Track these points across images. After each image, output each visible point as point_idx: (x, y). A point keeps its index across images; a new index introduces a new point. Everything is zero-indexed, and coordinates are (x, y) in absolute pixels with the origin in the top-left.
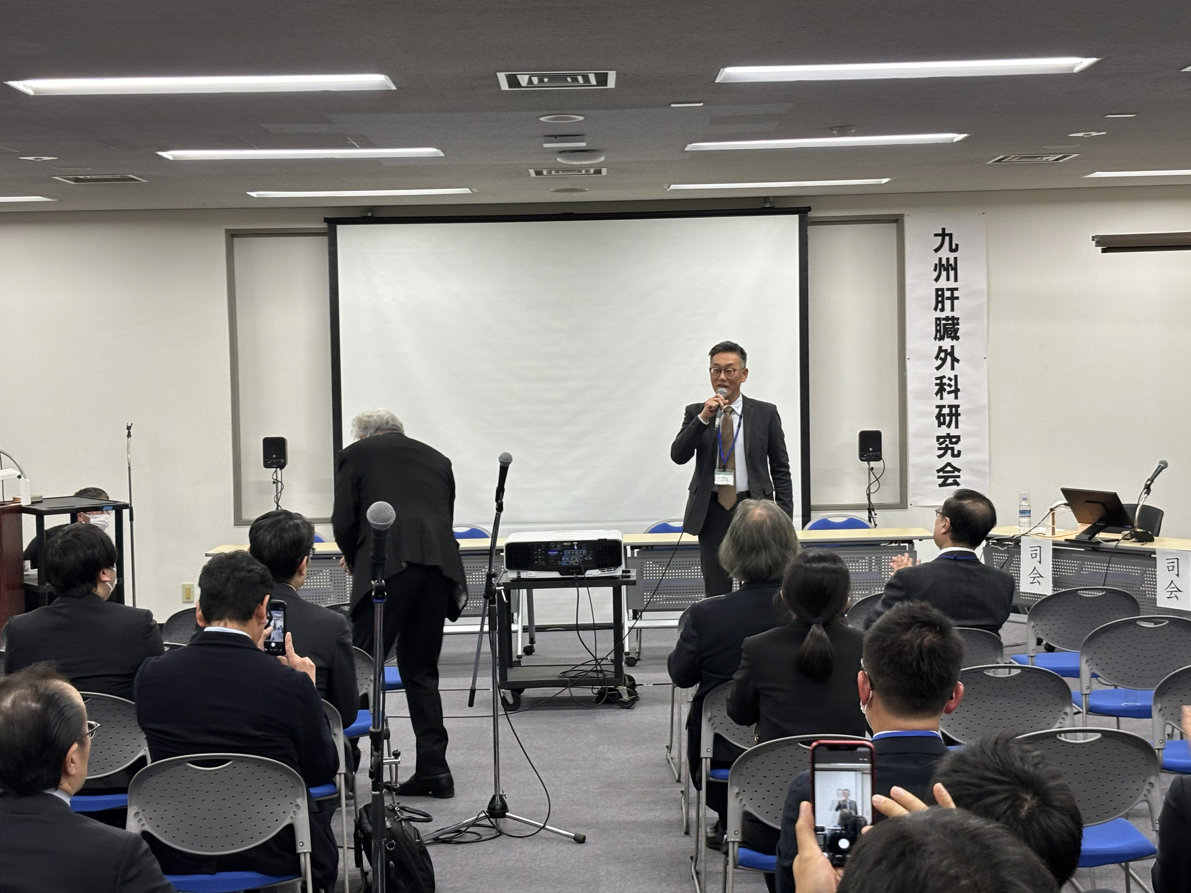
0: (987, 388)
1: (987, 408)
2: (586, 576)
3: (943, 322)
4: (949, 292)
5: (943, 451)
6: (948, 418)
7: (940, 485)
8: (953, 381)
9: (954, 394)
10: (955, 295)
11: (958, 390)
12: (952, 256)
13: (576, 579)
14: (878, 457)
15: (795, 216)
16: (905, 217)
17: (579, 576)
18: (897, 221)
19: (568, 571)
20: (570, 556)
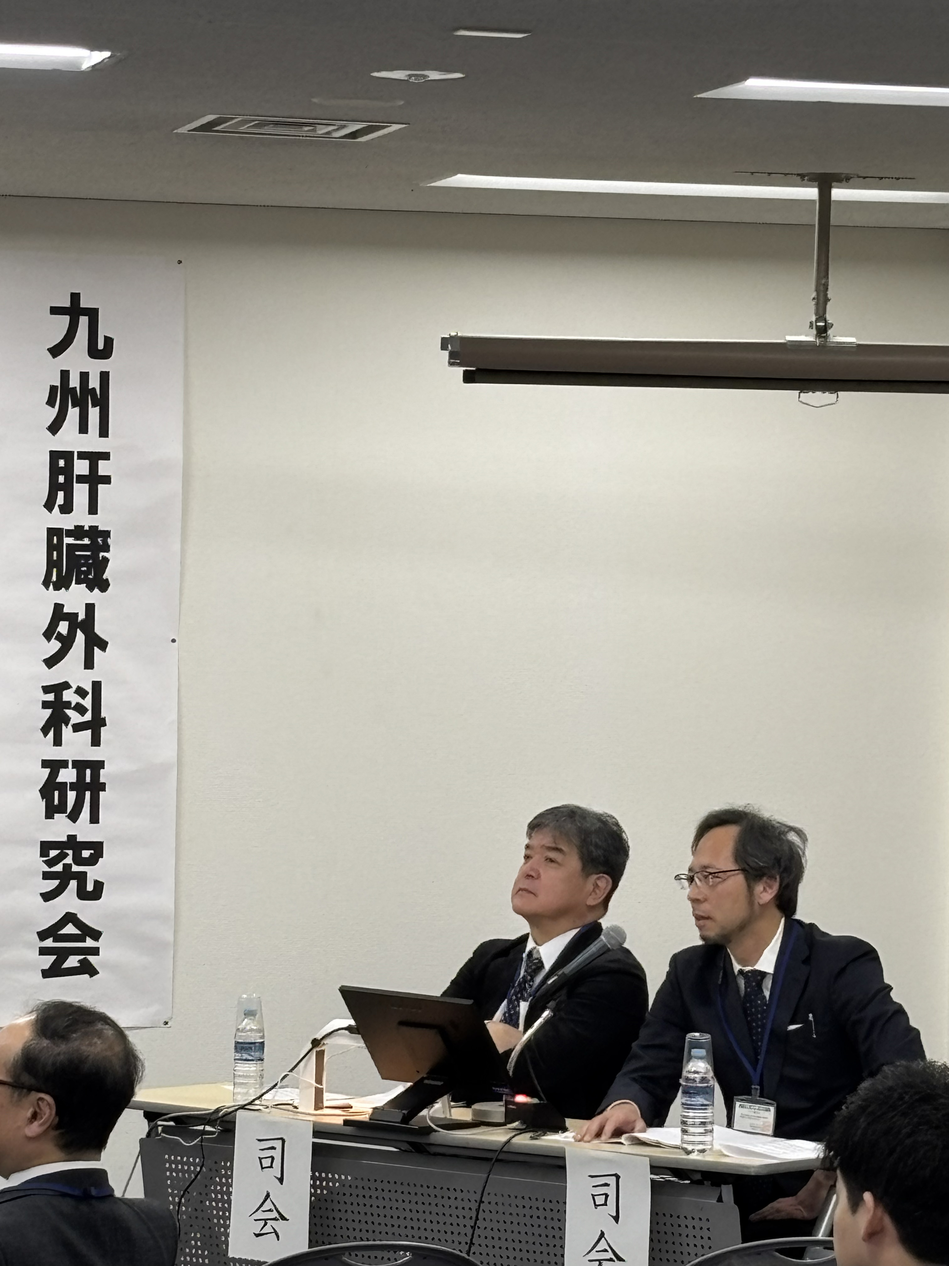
0: (174, 716)
1: (175, 773)
3: (68, 540)
4: (87, 462)
5: (56, 882)
6: (71, 796)
7: (46, 974)
8: (89, 697)
9: (89, 732)
10: (101, 472)
11: (103, 723)
12: (95, 367)
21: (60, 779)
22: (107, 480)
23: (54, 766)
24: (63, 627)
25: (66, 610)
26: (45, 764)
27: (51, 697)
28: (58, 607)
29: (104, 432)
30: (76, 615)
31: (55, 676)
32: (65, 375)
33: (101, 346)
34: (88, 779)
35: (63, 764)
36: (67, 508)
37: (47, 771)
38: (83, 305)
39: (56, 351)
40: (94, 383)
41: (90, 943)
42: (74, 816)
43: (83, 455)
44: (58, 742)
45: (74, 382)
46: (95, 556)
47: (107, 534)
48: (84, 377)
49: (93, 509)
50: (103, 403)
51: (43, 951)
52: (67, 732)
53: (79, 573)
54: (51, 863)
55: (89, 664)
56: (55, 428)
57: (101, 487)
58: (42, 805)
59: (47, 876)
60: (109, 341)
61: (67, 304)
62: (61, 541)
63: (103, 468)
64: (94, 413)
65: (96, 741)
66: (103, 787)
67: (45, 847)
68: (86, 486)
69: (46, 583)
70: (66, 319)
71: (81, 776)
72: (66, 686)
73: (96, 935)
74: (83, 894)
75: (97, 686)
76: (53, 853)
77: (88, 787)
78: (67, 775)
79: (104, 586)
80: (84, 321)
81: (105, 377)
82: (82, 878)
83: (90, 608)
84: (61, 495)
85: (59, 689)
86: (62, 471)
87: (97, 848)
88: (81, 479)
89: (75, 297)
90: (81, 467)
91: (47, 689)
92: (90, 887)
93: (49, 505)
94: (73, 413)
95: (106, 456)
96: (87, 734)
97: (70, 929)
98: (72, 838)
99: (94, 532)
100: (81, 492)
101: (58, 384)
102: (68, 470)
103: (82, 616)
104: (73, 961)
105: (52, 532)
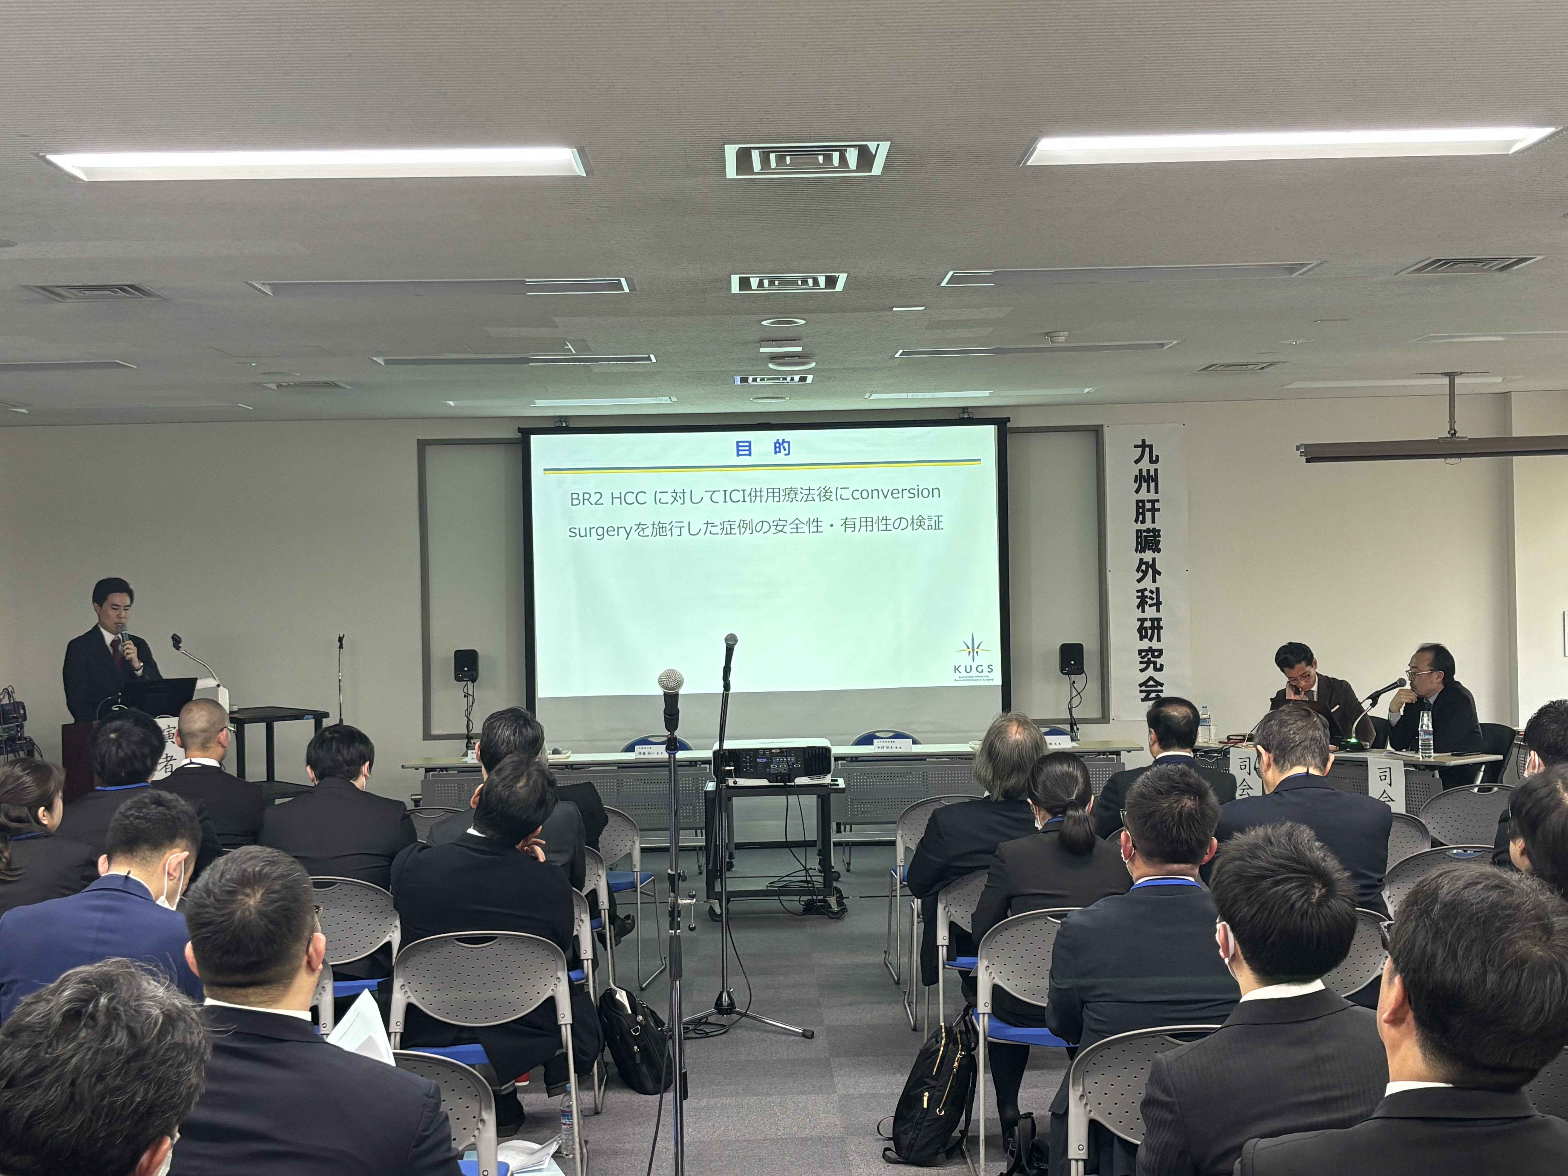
1: (1189, 622)
2: (796, 783)
4: (1150, 504)
5: (1145, 665)
7: (1143, 700)
9: (1155, 607)
10: (1156, 507)
11: (1160, 603)
13: (785, 786)
14: (1080, 670)
15: (993, 427)
16: (1105, 428)
17: (788, 784)
18: (1097, 432)
19: (777, 779)
20: (778, 763)
21: (1144, 625)
22: (1158, 510)
23: (1142, 621)
24: (1144, 567)
25: (1144, 561)
26: (1139, 620)
27: (1140, 594)
28: (1141, 560)
29: (1156, 492)
30: (1148, 562)
31: (1141, 586)
32: (1141, 471)
33: (1154, 459)
34: (1156, 625)
35: (1146, 619)
36: (1143, 522)
37: (1140, 623)
38: (1147, 443)
39: (1137, 462)
40: (1152, 473)
41: (1159, 688)
42: (1151, 640)
43: (1149, 501)
44: (1143, 611)
45: (1144, 473)
46: (1155, 540)
47: (1159, 531)
48: (1148, 471)
49: (1153, 522)
50: (1156, 480)
51: (1141, 691)
52: (1147, 607)
53: (1149, 546)
54: (1142, 658)
55: (1154, 581)
56: (1137, 491)
57: (1156, 513)
58: (1138, 635)
59: (1141, 663)
60: (1157, 457)
61: (1140, 443)
62: (1141, 534)
63: (1157, 505)
64: (1152, 485)
65: (1158, 611)
66: (1162, 628)
67: (1140, 652)
68: (1151, 513)
69: (1136, 551)
70: (1141, 449)
71: (1153, 624)
72: (1146, 589)
73: (1162, 685)
74: (1156, 669)
75: (1158, 589)
76: (1143, 654)
77: (1156, 628)
78: (1148, 624)
79: (1159, 551)
80: (1147, 449)
81: (1156, 470)
82: (1155, 663)
83: (1154, 560)
84: (1141, 517)
85: (1142, 591)
86: (1141, 507)
87: (1161, 652)
88: (1148, 510)
89: (1144, 441)
90: (1148, 506)
91: (1138, 591)
92: (1158, 666)
93: (1136, 521)
94: (1144, 485)
95: (1158, 501)
96: (1155, 608)
97: (1151, 683)
98: (1150, 648)
99: (1154, 530)
100: (1148, 515)
101: (1138, 474)
102: (1143, 507)
104: (1153, 695)
105: (1138, 531)
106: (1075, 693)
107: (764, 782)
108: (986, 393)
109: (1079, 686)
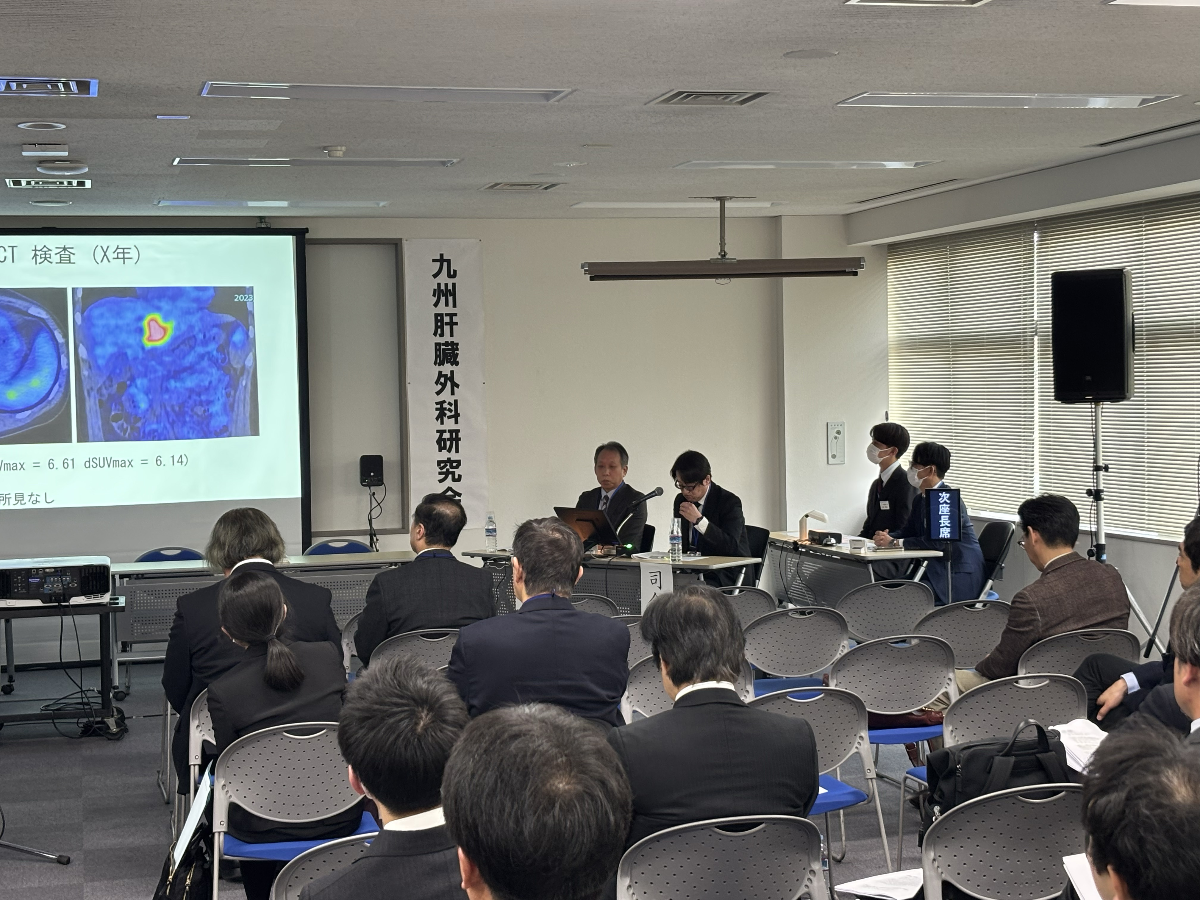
2: (71, 604)
3: (443, 347)
4: (448, 317)
5: (444, 476)
6: (448, 443)
8: (453, 406)
9: (454, 419)
10: (454, 321)
11: (459, 415)
12: (450, 282)
13: (59, 607)
14: (379, 482)
15: (291, 237)
16: (404, 242)
17: (63, 604)
18: (396, 245)
19: (51, 599)
20: (53, 583)
21: (443, 437)
22: (456, 324)
23: (441, 432)
24: (442, 380)
25: (443, 373)
26: (438, 431)
27: (439, 406)
28: (440, 372)
29: (455, 306)
30: (447, 375)
31: (441, 398)
32: (439, 285)
33: (452, 273)
34: (454, 436)
35: (445, 431)
36: (442, 335)
37: (439, 434)
38: (445, 258)
39: (435, 276)
40: (450, 287)
42: (449, 451)
43: (447, 315)
44: (442, 423)
45: (443, 287)
46: (453, 352)
47: (457, 344)
48: (446, 285)
49: (452, 335)
50: (454, 295)
52: (445, 419)
53: (447, 359)
54: (441, 468)
55: (453, 393)
56: (436, 305)
57: (454, 326)
58: (437, 446)
59: (440, 473)
60: (455, 271)
61: (438, 258)
62: (440, 347)
63: (455, 319)
64: (450, 299)
65: (456, 422)
66: (460, 439)
67: (439, 463)
68: (449, 326)
69: (435, 363)
70: (439, 263)
71: (451, 435)
72: (444, 402)
73: (460, 495)
74: (454, 480)
75: (456, 401)
76: (442, 465)
77: (454, 439)
78: (446, 435)
79: (457, 364)
80: (445, 264)
81: (454, 285)
82: (453, 474)
83: (452, 372)
84: (439, 330)
85: (442, 403)
86: (439, 321)
87: (459, 462)
88: (447, 324)
89: (442, 255)
90: (447, 319)
91: (437, 403)
92: (456, 477)
93: (435, 334)
94: (443, 299)
95: (456, 315)
97: (450, 493)
98: (449, 459)
99: (452, 343)
100: (447, 329)
101: (436, 288)
102: (442, 320)
103: (449, 375)
105: (436, 344)
106: (375, 504)
107: (37, 603)
108: (284, 204)
109: (379, 497)
